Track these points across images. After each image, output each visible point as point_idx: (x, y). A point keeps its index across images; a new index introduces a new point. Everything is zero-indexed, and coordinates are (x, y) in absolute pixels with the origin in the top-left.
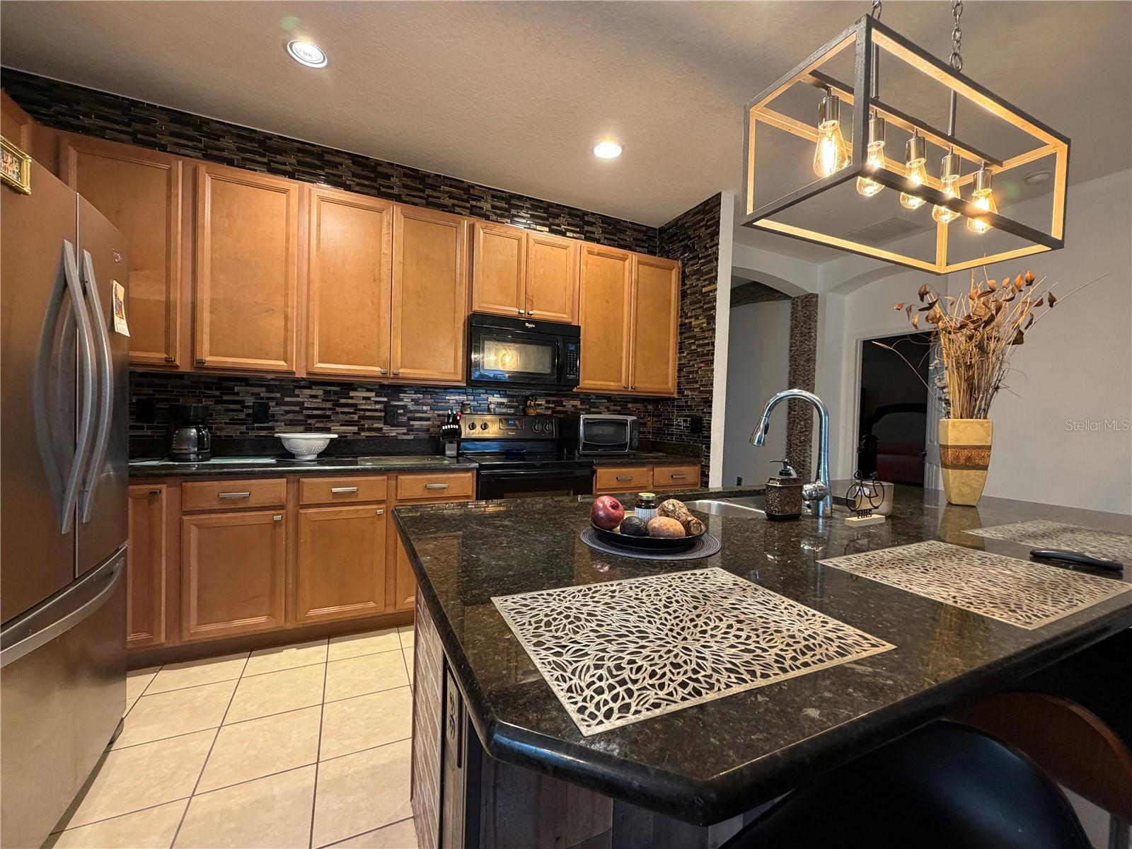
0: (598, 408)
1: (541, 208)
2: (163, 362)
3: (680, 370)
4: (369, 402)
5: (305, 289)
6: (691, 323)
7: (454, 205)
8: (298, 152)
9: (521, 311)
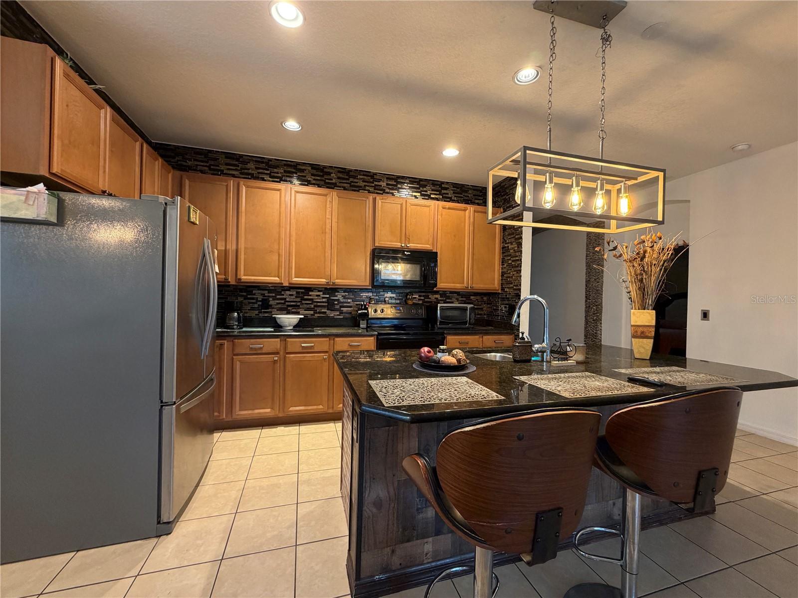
0: (451, 299)
1: (415, 182)
2: (223, 280)
3: (502, 276)
4: (319, 297)
5: (288, 240)
6: (508, 246)
7: (365, 186)
8: (285, 166)
9: (403, 245)
